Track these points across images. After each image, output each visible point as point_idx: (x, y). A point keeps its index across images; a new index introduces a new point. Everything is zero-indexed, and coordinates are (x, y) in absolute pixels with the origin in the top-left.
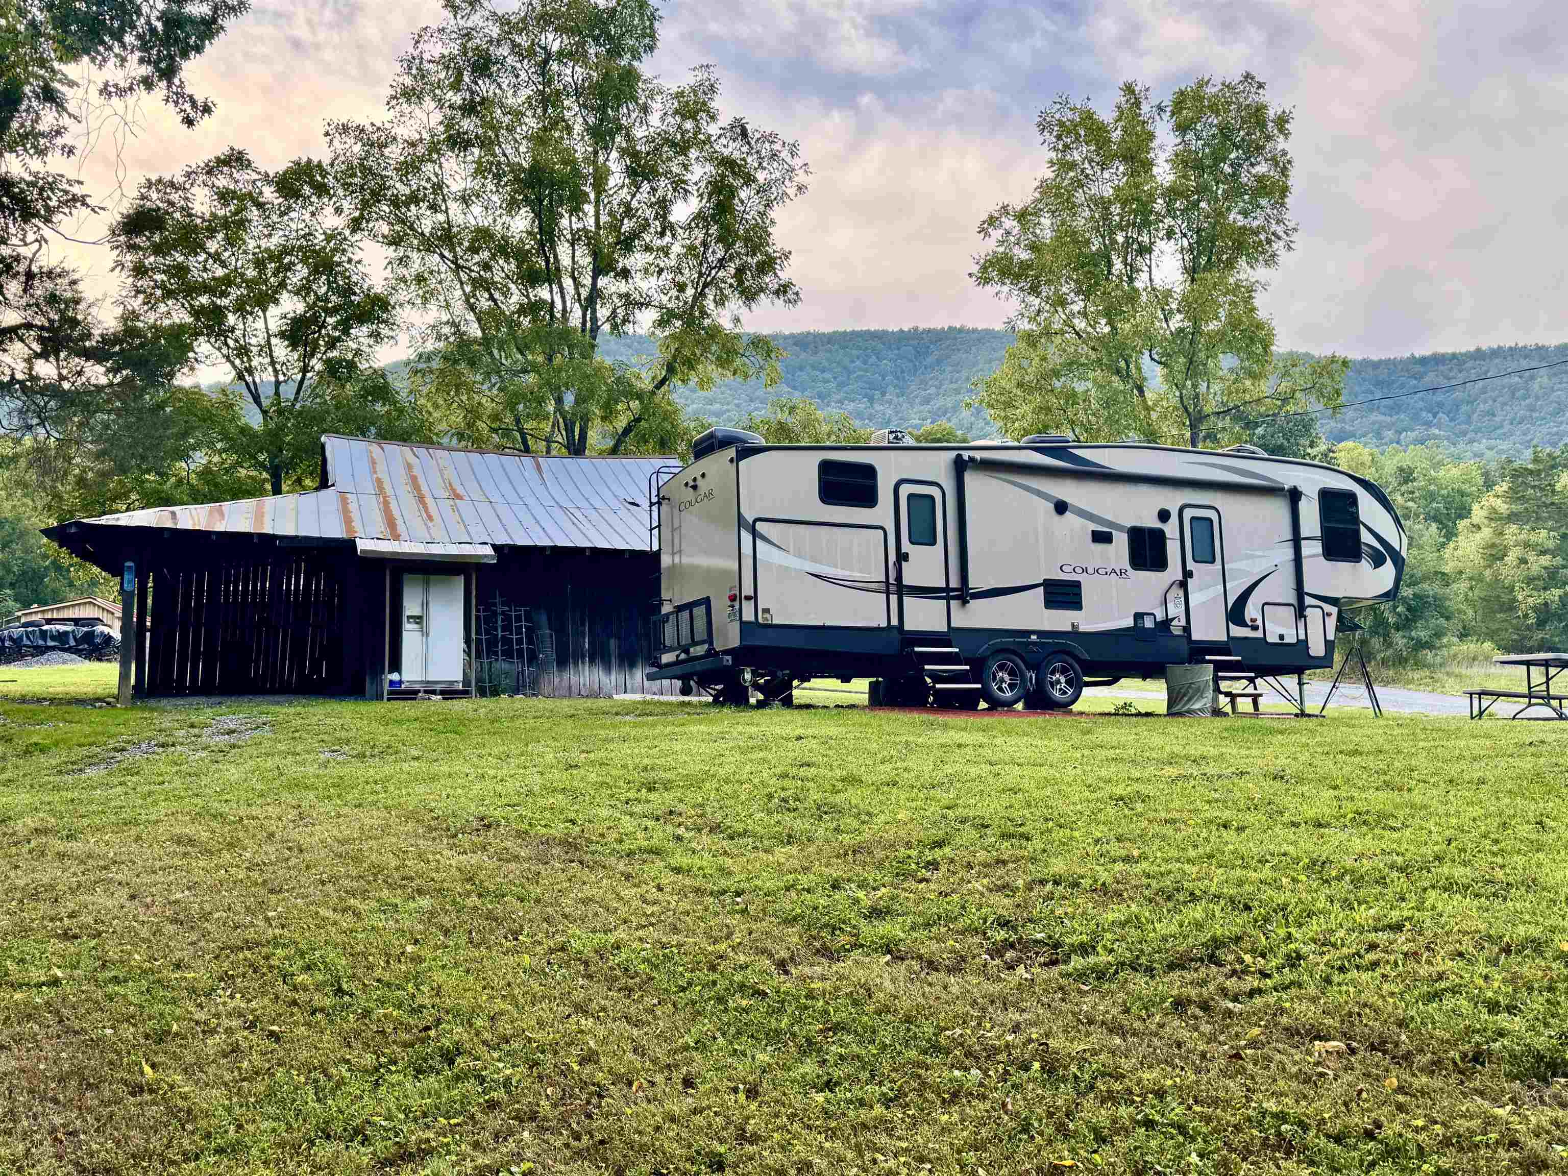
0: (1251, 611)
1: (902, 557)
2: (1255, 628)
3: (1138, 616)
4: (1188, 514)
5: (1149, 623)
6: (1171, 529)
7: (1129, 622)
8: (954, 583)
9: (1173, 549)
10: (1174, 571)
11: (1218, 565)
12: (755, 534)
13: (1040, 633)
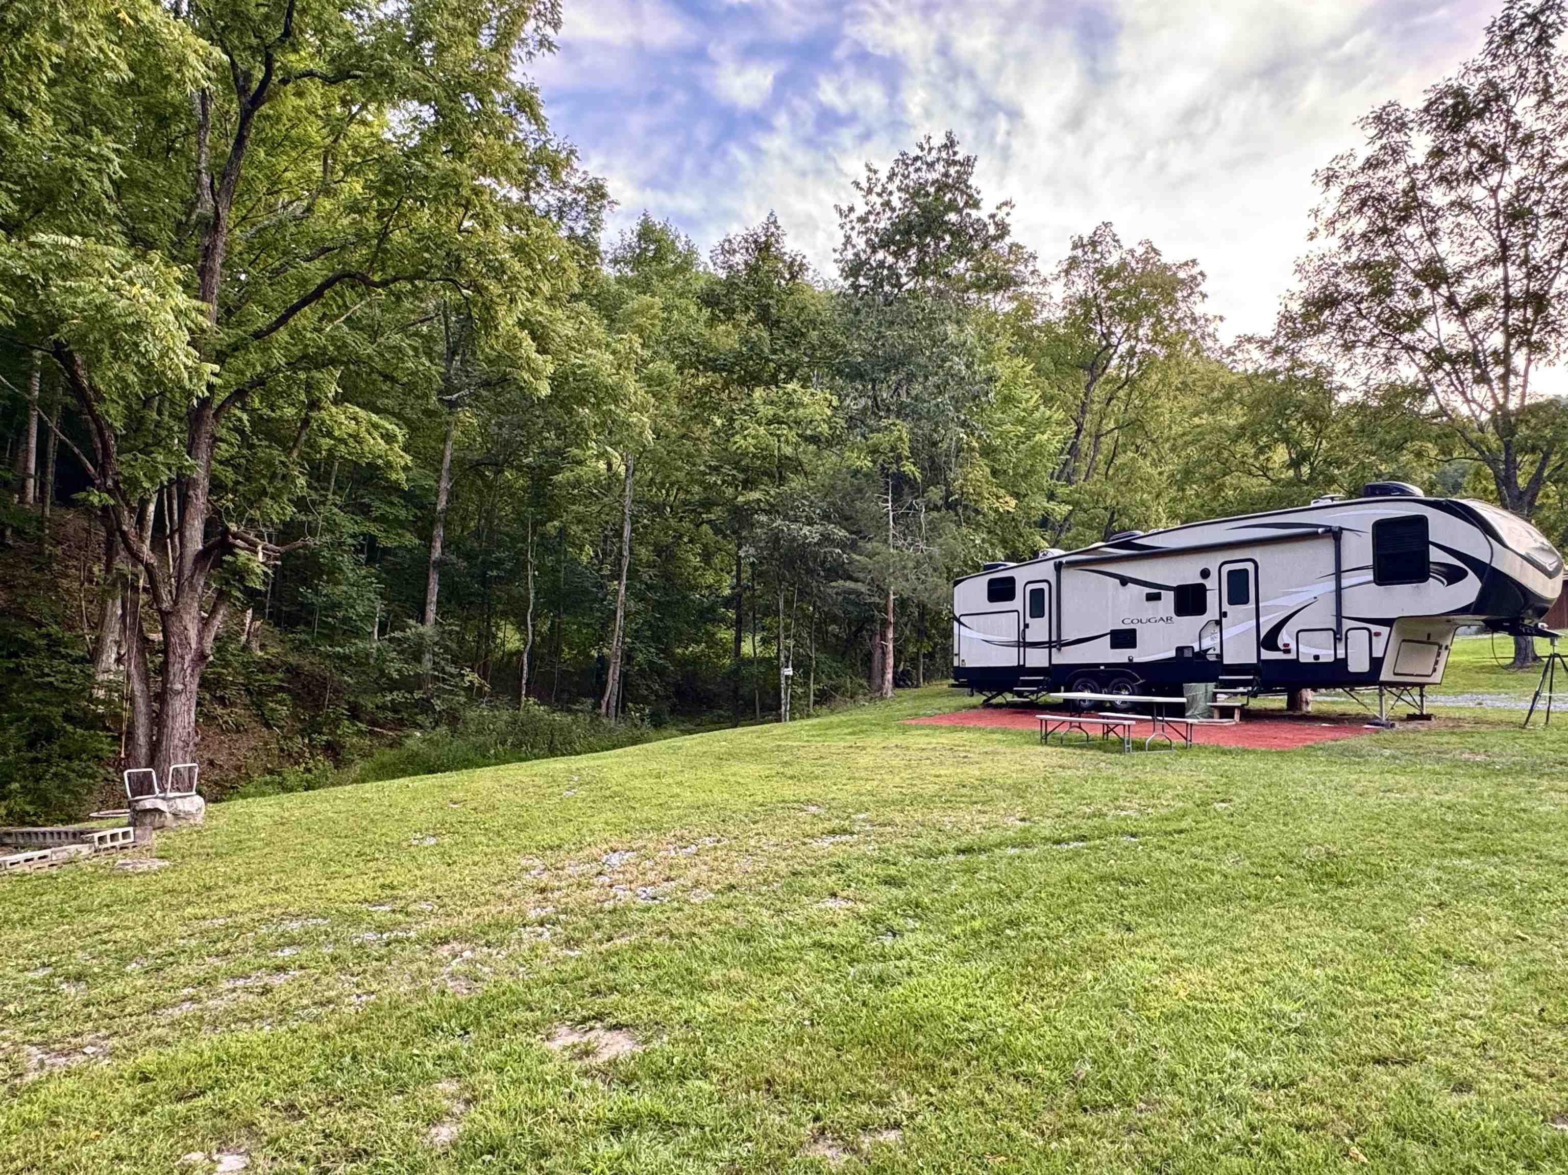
0: (1285, 637)
1: (1026, 626)
2: (1287, 651)
3: (1180, 650)
4: (1226, 569)
5: (1187, 654)
6: (1211, 584)
7: (1172, 654)
8: (1054, 638)
9: (1212, 599)
10: (1212, 612)
11: (1252, 605)
12: (960, 623)
13: (1106, 665)
